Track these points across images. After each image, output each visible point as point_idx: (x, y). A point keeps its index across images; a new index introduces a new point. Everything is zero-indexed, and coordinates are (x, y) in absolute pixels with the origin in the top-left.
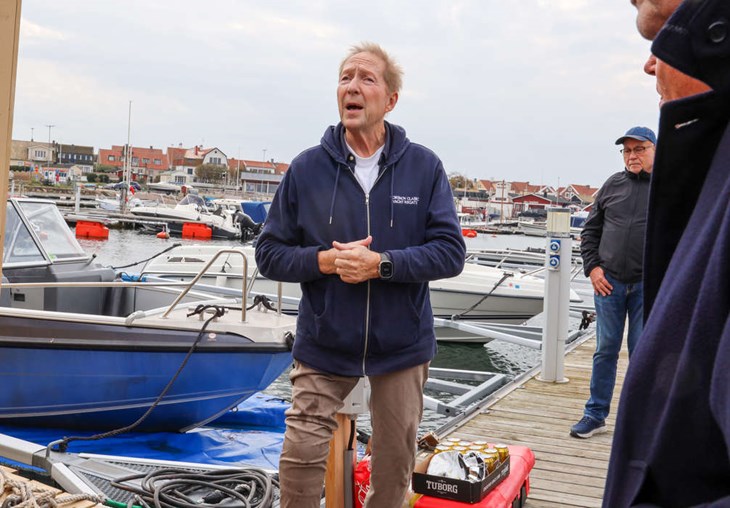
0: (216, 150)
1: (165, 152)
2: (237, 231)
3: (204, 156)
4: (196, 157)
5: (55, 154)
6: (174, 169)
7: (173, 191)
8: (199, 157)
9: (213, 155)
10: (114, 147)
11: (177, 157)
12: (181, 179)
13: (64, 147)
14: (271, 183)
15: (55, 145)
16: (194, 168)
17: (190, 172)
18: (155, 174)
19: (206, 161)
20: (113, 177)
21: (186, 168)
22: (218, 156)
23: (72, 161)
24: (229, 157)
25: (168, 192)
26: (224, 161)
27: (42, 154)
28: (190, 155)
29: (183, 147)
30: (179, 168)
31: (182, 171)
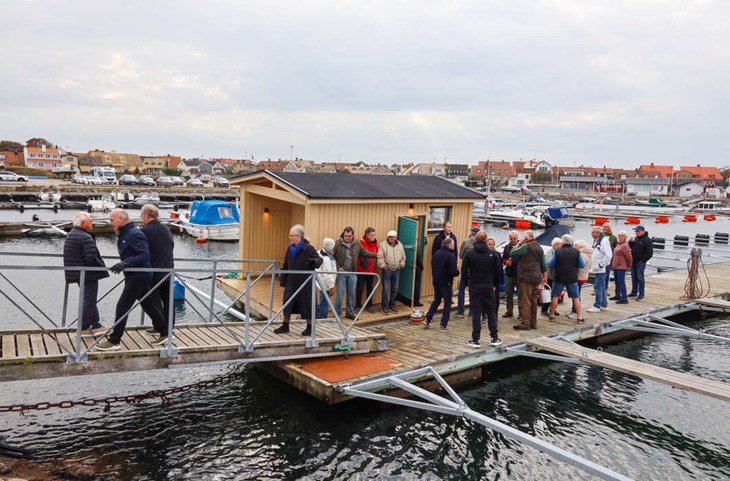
0: (543, 162)
1: (511, 165)
2: (543, 224)
3: (536, 166)
4: (531, 167)
5: (446, 170)
6: (517, 176)
7: (515, 191)
8: (533, 167)
9: (542, 165)
10: (480, 163)
11: (520, 168)
12: (521, 182)
13: (452, 166)
15: (447, 165)
16: (529, 175)
17: (527, 177)
18: (506, 179)
19: (538, 169)
20: (480, 183)
21: (525, 175)
22: (545, 166)
23: (456, 174)
24: (553, 166)
25: (513, 192)
26: (549, 169)
27: (440, 171)
28: (527, 166)
29: (523, 161)
30: (520, 175)
31: (522, 177)
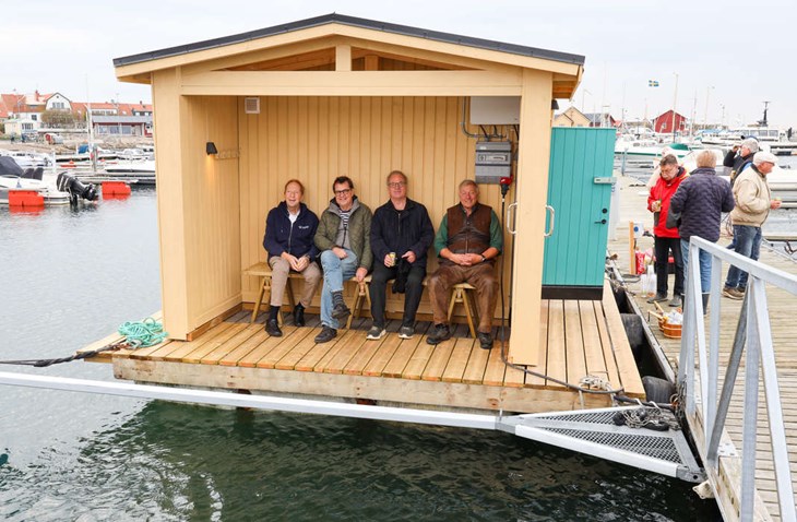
0: (57, 94)
3: (46, 101)
4: (37, 103)
6: (18, 117)
8: (41, 103)
9: (54, 100)
11: (17, 104)
12: (28, 126)
14: (123, 124)
16: (39, 115)
17: (34, 118)
19: (49, 106)
21: (30, 115)
22: (61, 100)
24: (73, 102)
26: (67, 105)
28: (31, 101)
30: (22, 115)
31: (26, 118)
